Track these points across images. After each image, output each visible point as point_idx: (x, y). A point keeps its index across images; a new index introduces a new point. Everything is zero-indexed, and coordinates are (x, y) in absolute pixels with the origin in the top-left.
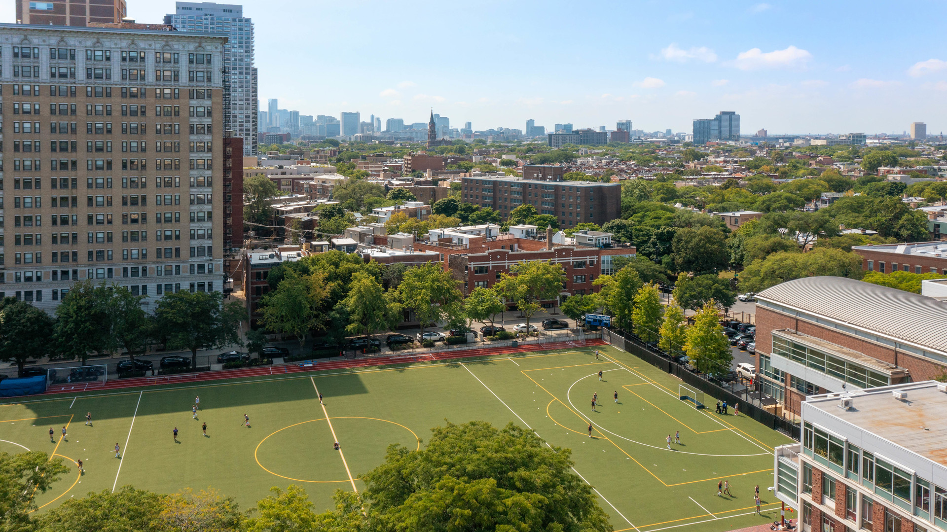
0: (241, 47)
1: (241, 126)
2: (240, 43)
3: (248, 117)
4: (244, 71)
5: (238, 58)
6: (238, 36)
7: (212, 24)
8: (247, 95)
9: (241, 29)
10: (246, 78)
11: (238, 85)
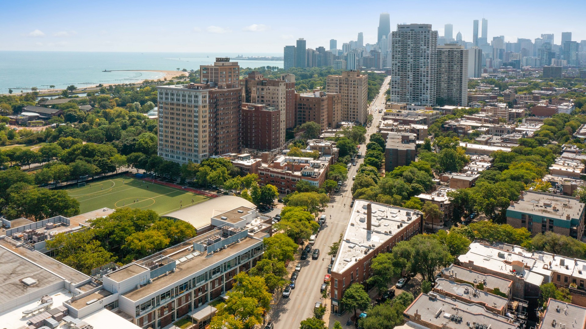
0: (425, 45)
1: (424, 85)
2: (425, 43)
3: (427, 81)
4: (426, 57)
5: (423, 51)
6: (423, 40)
7: (412, 35)
8: (428, 70)
9: (425, 37)
10: (427, 61)
11: (423, 64)
